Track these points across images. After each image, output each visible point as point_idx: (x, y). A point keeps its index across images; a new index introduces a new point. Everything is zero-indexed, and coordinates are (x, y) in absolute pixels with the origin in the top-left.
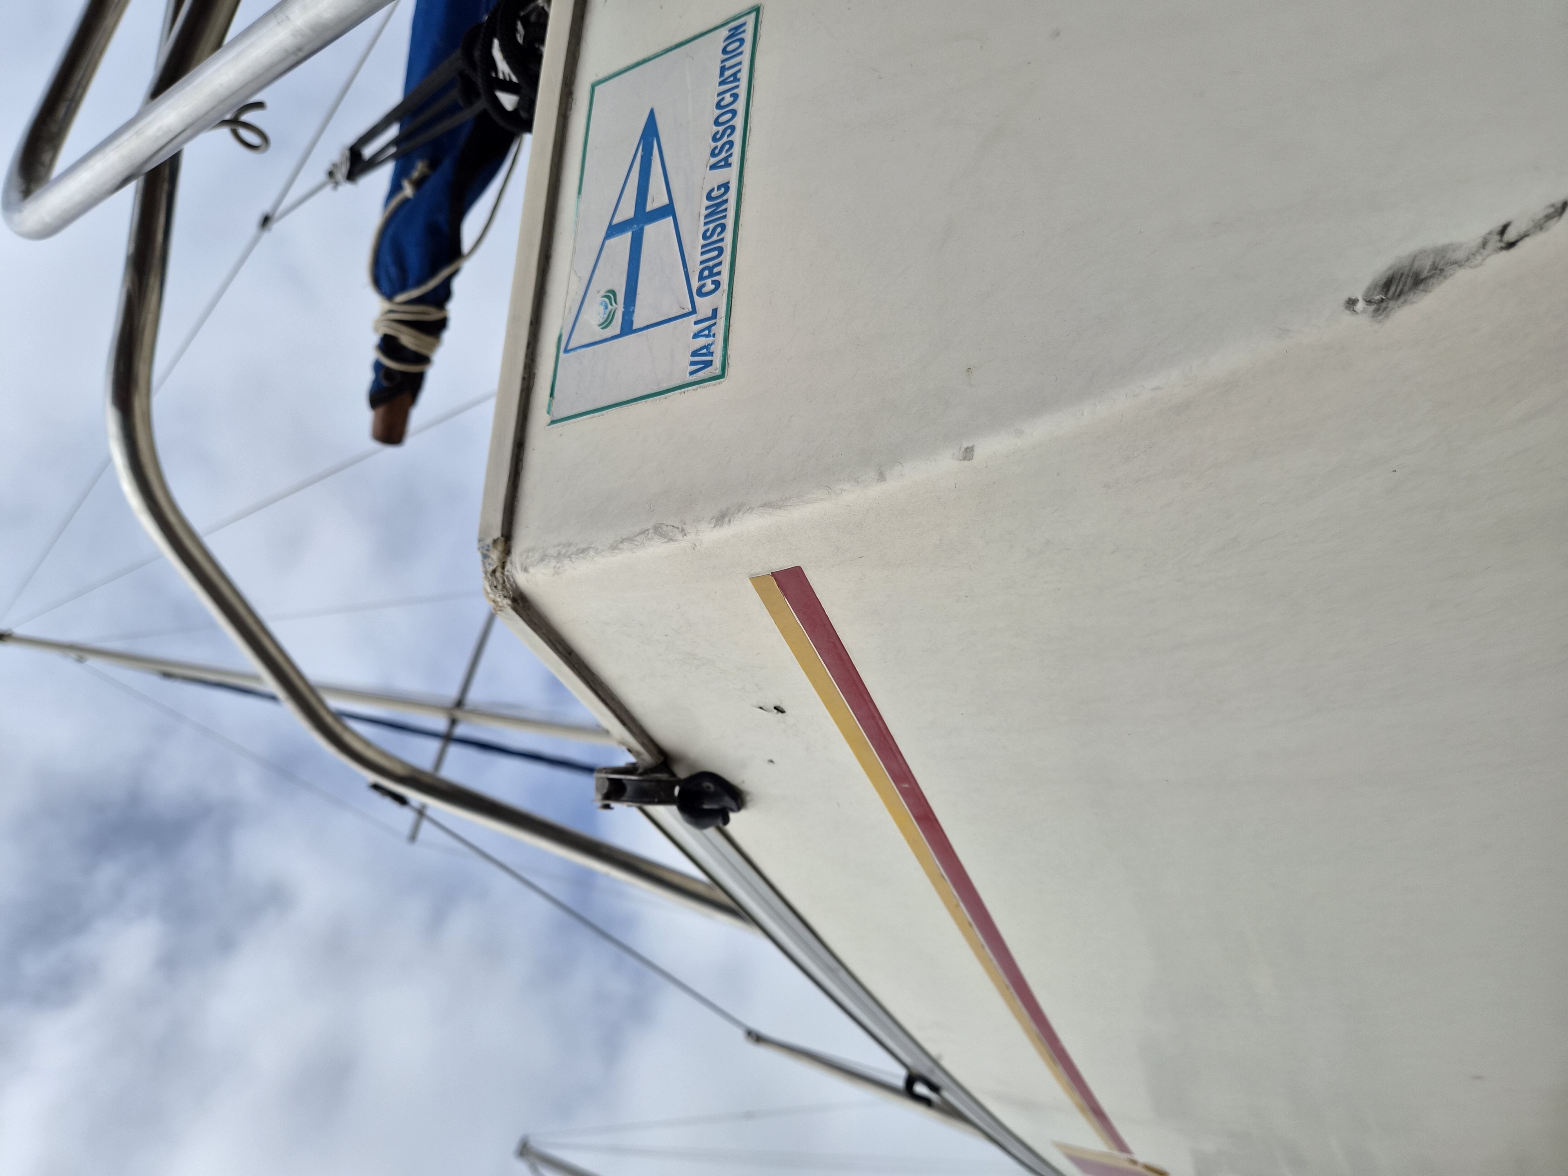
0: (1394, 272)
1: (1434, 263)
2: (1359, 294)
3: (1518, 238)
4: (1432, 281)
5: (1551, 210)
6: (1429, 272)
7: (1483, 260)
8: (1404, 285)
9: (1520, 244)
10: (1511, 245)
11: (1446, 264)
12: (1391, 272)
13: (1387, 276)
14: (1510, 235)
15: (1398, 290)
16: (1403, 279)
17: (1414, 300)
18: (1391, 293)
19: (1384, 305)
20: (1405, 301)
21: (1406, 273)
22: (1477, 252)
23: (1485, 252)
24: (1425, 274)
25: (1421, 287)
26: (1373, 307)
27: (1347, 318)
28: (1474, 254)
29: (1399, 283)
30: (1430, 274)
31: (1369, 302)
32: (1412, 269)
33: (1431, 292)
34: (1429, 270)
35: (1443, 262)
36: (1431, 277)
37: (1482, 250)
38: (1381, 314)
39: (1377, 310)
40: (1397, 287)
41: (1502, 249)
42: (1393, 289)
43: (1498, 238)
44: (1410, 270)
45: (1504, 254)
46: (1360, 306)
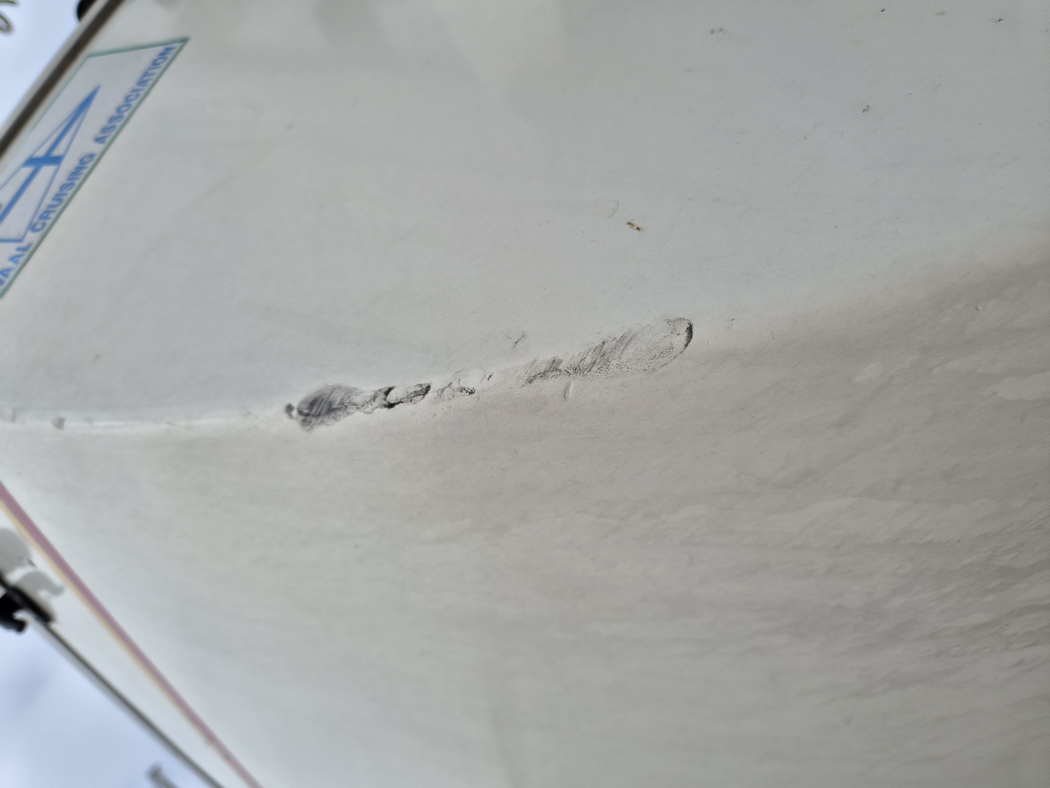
0: (320, 396)
1: (342, 399)
2: (295, 404)
3: (396, 402)
4: (339, 413)
5: (419, 389)
6: (339, 405)
7: (373, 410)
8: (322, 409)
9: (396, 406)
10: (391, 406)
11: (349, 403)
12: (318, 394)
13: (315, 397)
14: (392, 397)
15: (319, 410)
16: (322, 404)
17: (328, 423)
18: (313, 412)
19: (309, 418)
20: (322, 422)
21: (326, 399)
22: (370, 401)
23: (375, 404)
24: (335, 406)
25: (333, 415)
26: (301, 418)
27: (285, 417)
28: (367, 403)
29: (320, 405)
30: (339, 406)
31: (300, 412)
32: (330, 398)
33: (339, 421)
34: (340, 403)
35: (348, 401)
36: (339, 409)
37: (372, 402)
38: (308, 425)
39: (304, 421)
40: (318, 408)
41: (385, 406)
42: (315, 409)
43: (383, 396)
44: (328, 398)
45: (386, 410)
46: (295, 413)
